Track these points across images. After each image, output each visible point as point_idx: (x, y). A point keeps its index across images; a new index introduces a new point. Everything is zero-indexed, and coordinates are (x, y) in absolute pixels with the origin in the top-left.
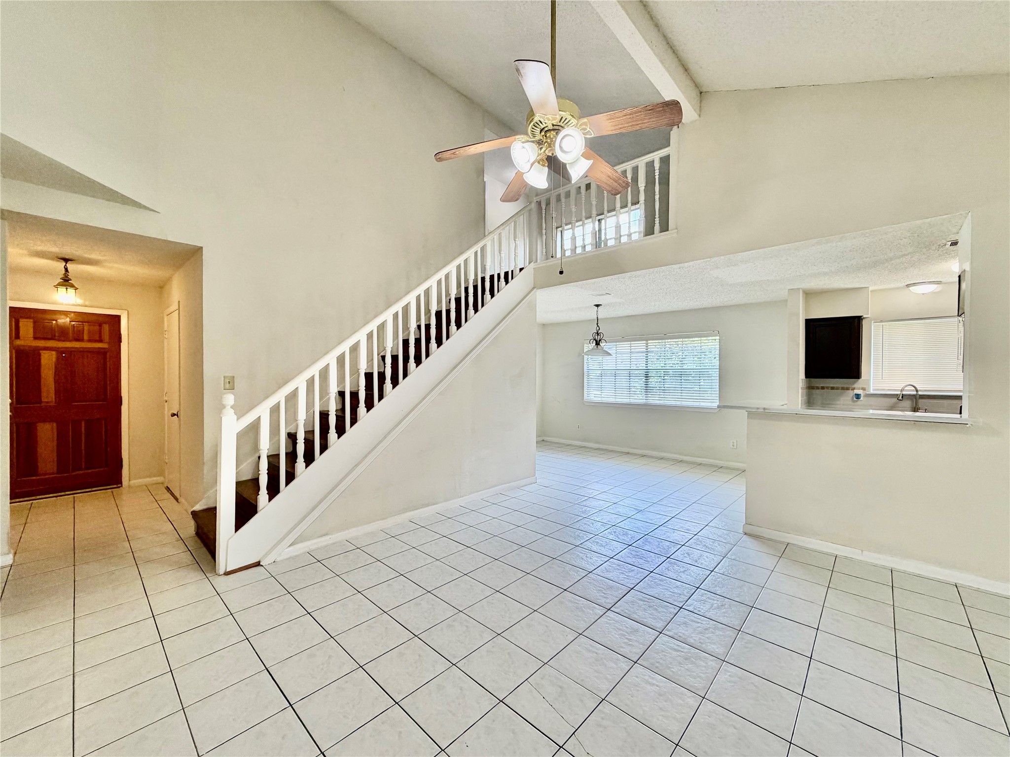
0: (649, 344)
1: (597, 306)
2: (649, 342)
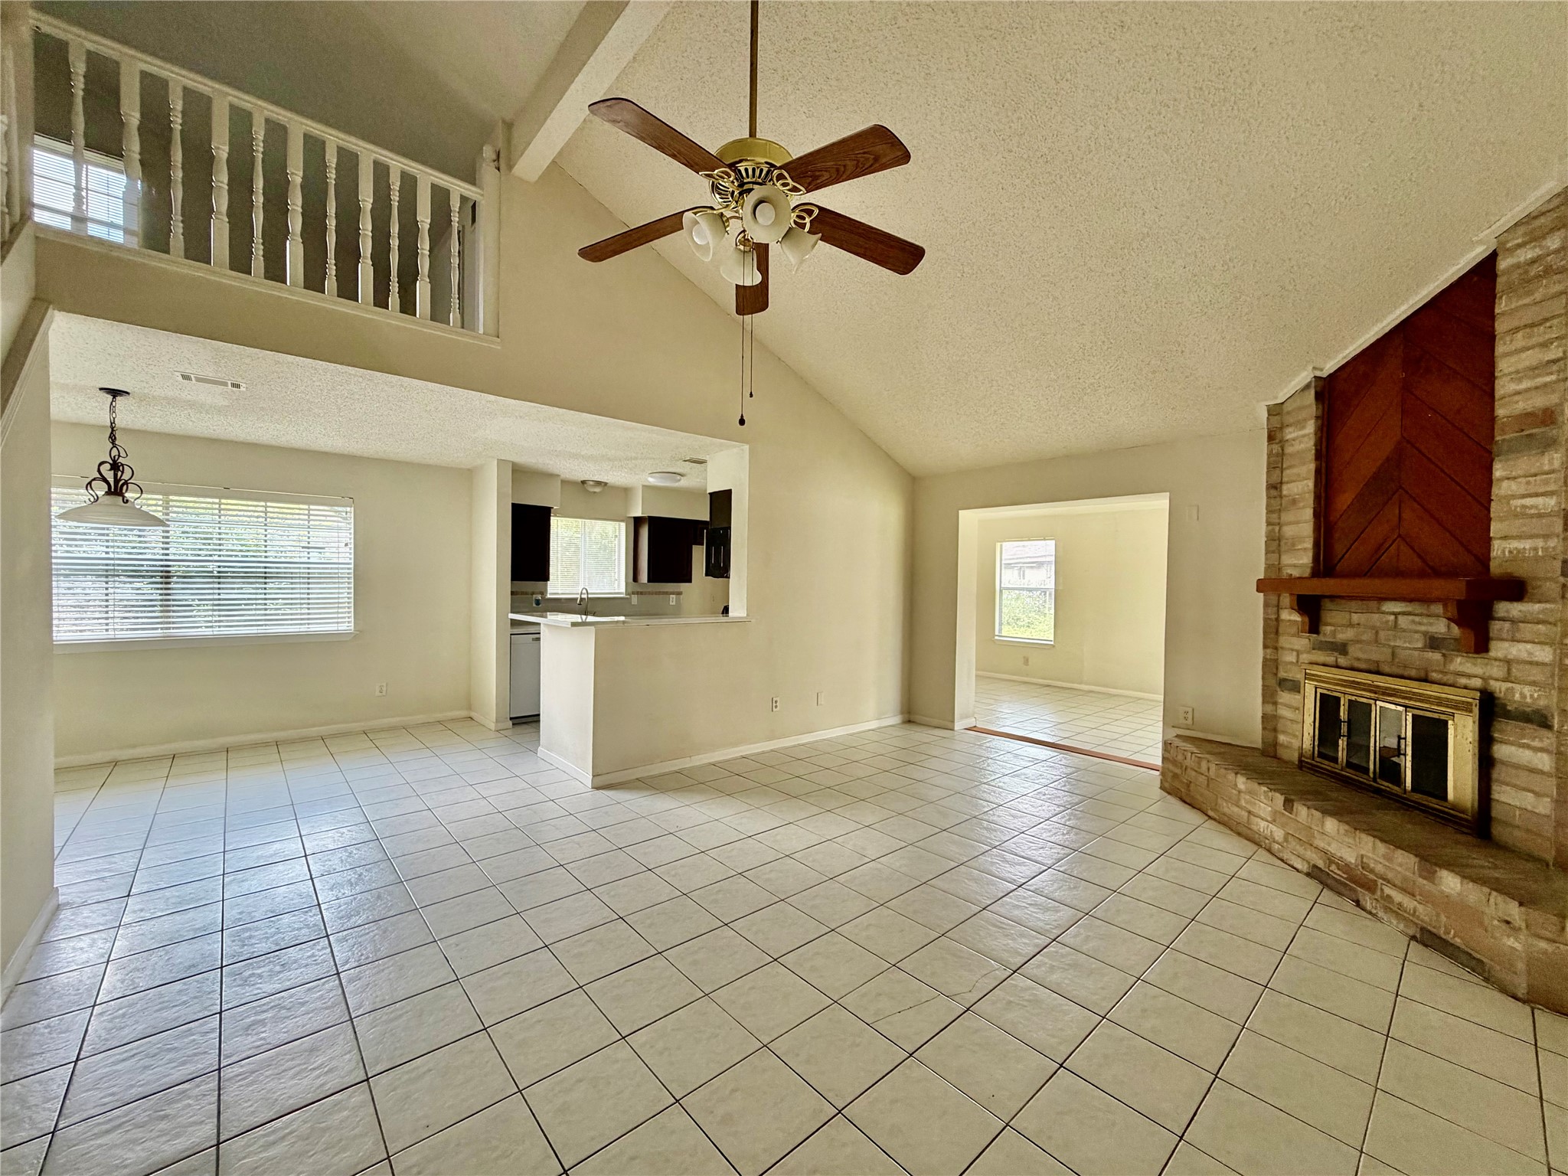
0: (171, 503)
1: (115, 393)
2: (171, 497)
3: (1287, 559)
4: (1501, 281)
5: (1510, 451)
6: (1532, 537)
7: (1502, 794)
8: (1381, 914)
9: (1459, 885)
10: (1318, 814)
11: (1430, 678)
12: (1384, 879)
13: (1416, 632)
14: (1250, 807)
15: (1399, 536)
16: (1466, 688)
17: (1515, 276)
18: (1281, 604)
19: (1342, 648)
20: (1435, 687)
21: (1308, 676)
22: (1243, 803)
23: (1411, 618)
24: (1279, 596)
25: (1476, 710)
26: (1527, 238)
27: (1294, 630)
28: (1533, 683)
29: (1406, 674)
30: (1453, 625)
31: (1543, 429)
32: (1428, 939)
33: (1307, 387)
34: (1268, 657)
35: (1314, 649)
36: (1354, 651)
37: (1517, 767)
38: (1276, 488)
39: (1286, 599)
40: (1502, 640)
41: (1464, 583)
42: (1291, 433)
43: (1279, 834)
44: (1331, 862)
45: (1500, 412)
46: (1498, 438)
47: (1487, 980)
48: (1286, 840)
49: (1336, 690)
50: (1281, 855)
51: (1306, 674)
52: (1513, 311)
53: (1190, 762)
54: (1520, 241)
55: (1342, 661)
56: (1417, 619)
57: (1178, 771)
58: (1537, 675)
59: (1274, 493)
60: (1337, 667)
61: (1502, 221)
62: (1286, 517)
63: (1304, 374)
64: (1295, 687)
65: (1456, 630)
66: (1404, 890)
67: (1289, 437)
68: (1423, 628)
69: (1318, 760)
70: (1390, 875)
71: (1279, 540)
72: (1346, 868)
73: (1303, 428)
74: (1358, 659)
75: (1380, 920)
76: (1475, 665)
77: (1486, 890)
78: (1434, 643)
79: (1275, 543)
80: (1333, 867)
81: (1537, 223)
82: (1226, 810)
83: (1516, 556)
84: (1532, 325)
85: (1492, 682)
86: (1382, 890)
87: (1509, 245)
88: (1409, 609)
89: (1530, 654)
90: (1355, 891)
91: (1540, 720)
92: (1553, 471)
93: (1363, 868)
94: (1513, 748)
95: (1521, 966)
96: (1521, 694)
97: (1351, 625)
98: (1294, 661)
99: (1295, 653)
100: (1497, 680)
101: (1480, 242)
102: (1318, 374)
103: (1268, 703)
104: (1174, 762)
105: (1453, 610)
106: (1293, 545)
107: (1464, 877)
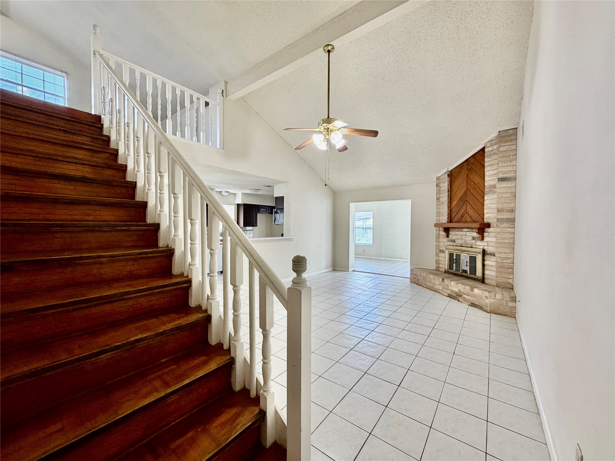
3: (441, 218)
4: (486, 154)
5: (488, 193)
6: (491, 213)
7: (486, 272)
8: (463, 302)
9: (478, 291)
10: (449, 281)
11: (473, 247)
12: (464, 294)
13: (470, 236)
14: (434, 283)
15: (466, 212)
16: (480, 248)
17: (488, 153)
18: (440, 230)
19: (454, 241)
20: (474, 249)
21: (446, 249)
22: (432, 282)
23: (469, 232)
24: (439, 228)
25: (482, 253)
26: (491, 145)
27: (443, 237)
28: (492, 246)
29: (468, 246)
30: (477, 234)
31: (493, 189)
32: (473, 305)
33: (445, 173)
34: (437, 244)
35: (448, 241)
36: (457, 241)
37: (489, 265)
38: (438, 199)
39: (441, 229)
40: (487, 237)
41: (479, 224)
42: (442, 184)
43: (441, 288)
44: (453, 292)
45: (486, 184)
46: (485, 190)
47: (483, 310)
48: (442, 289)
49: (452, 252)
50: (441, 293)
51: (446, 248)
52: (488, 161)
53: (418, 273)
54: (489, 145)
55: (454, 244)
56: (470, 233)
57: (415, 277)
58: (493, 244)
59: (438, 200)
60: (453, 246)
61: (486, 140)
62: (441, 207)
63: (445, 170)
64: (443, 252)
65: (478, 235)
66: (467, 295)
67: (441, 186)
68: (472, 235)
69: (449, 270)
70: (465, 292)
71: (439, 213)
72: (456, 293)
73: (445, 184)
74: (458, 243)
75: (463, 303)
76: (481, 243)
77: (482, 291)
78: (474, 238)
79: (438, 214)
80: (453, 293)
81: (493, 142)
82: (428, 284)
83: (489, 218)
84: (491, 165)
85: (485, 247)
86: (463, 296)
87: (487, 146)
88: (468, 230)
89: (492, 240)
90: (457, 298)
91: (493, 255)
92: (495, 199)
93: (459, 292)
94: (489, 261)
95: (489, 305)
96: (489, 249)
97: (456, 235)
98: (443, 245)
99: (443, 243)
100: (486, 246)
101: (482, 144)
102: (448, 170)
103: (437, 256)
104: (414, 274)
105: (477, 231)
106: (443, 214)
107: (479, 289)
